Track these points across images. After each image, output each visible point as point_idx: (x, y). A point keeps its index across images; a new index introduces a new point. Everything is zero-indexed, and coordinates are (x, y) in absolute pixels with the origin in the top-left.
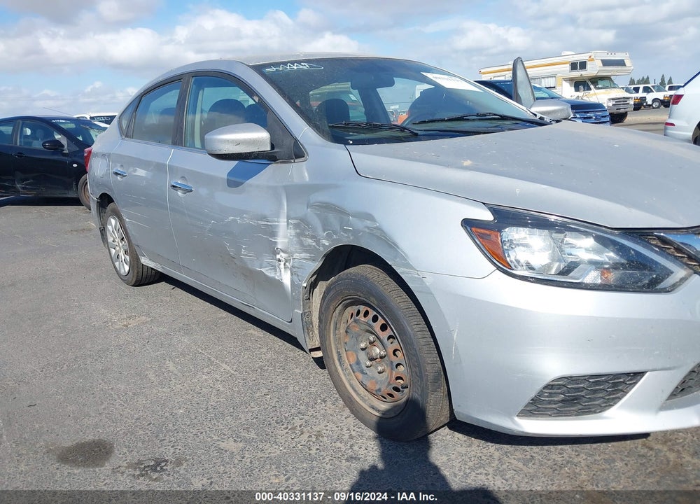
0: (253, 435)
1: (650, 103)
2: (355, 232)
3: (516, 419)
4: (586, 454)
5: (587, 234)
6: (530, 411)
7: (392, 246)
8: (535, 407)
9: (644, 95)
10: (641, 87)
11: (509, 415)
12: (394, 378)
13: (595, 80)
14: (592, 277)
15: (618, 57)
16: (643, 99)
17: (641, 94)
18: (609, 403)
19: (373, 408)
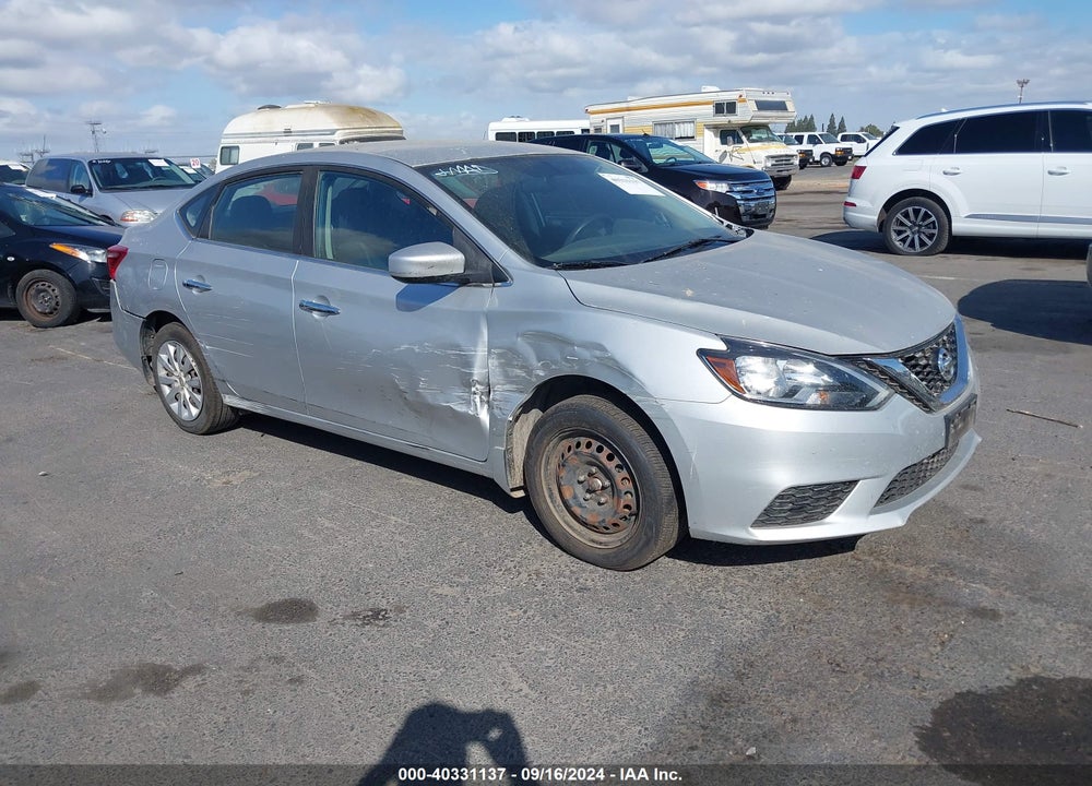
0: (466, 579)
1: (817, 159)
2: (582, 362)
3: (750, 529)
4: (804, 569)
5: (807, 361)
6: (762, 522)
7: (627, 375)
8: (768, 518)
9: (810, 147)
10: (806, 135)
11: (744, 527)
12: (622, 506)
13: (749, 130)
14: (813, 399)
15: (777, 98)
16: (808, 153)
17: (805, 146)
18: (829, 510)
19: (593, 541)
